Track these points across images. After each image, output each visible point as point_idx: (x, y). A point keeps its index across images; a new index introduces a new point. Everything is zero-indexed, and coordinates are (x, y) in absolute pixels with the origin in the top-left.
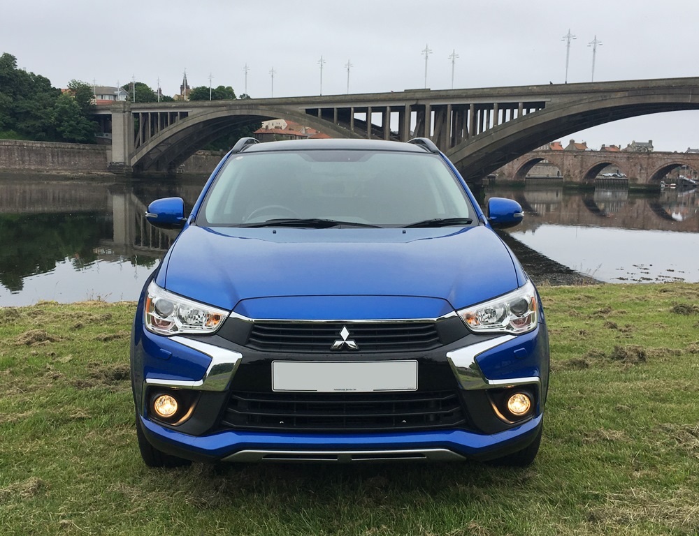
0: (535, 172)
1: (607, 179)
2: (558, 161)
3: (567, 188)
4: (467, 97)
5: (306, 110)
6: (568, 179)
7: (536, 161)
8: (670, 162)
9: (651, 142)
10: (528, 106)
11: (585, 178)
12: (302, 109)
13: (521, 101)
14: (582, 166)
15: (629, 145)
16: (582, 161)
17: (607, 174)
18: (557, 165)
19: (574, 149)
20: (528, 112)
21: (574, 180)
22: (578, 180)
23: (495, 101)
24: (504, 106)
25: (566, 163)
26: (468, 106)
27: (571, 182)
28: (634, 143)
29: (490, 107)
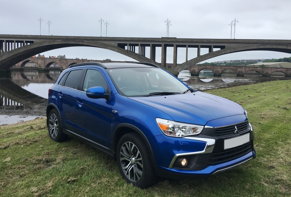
0: (27, 65)
1: (52, 68)
2: (36, 61)
3: (40, 70)
4: (3, 38)
6: (40, 68)
7: (28, 61)
8: (73, 62)
9: (65, 55)
10: (27, 42)
11: (46, 67)
13: (24, 40)
14: (44, 63)
15: (58, 56)
16: (44, 61)
17: (52, 66)
18: (36, 63)
19: (40, 57)
20: (27, 44)
21: (42, 68)
22: (44, 68)
23: (15, 40)
24: (18, 42)
25: (39, 62)
26: (3, 41)
27: (41, 69)
28: (59, 56)
29: (12, 42)
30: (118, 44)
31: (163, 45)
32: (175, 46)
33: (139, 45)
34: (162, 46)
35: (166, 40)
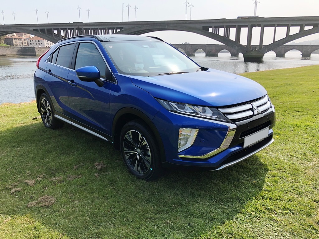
5: (33, 29)
12: (31, 28)
13: (106, 27)
30: (203, 26)
31: (250, 26)
32: (263, 26)
33: (225, 27)
34: (248, 26)
35: (253, 20)
